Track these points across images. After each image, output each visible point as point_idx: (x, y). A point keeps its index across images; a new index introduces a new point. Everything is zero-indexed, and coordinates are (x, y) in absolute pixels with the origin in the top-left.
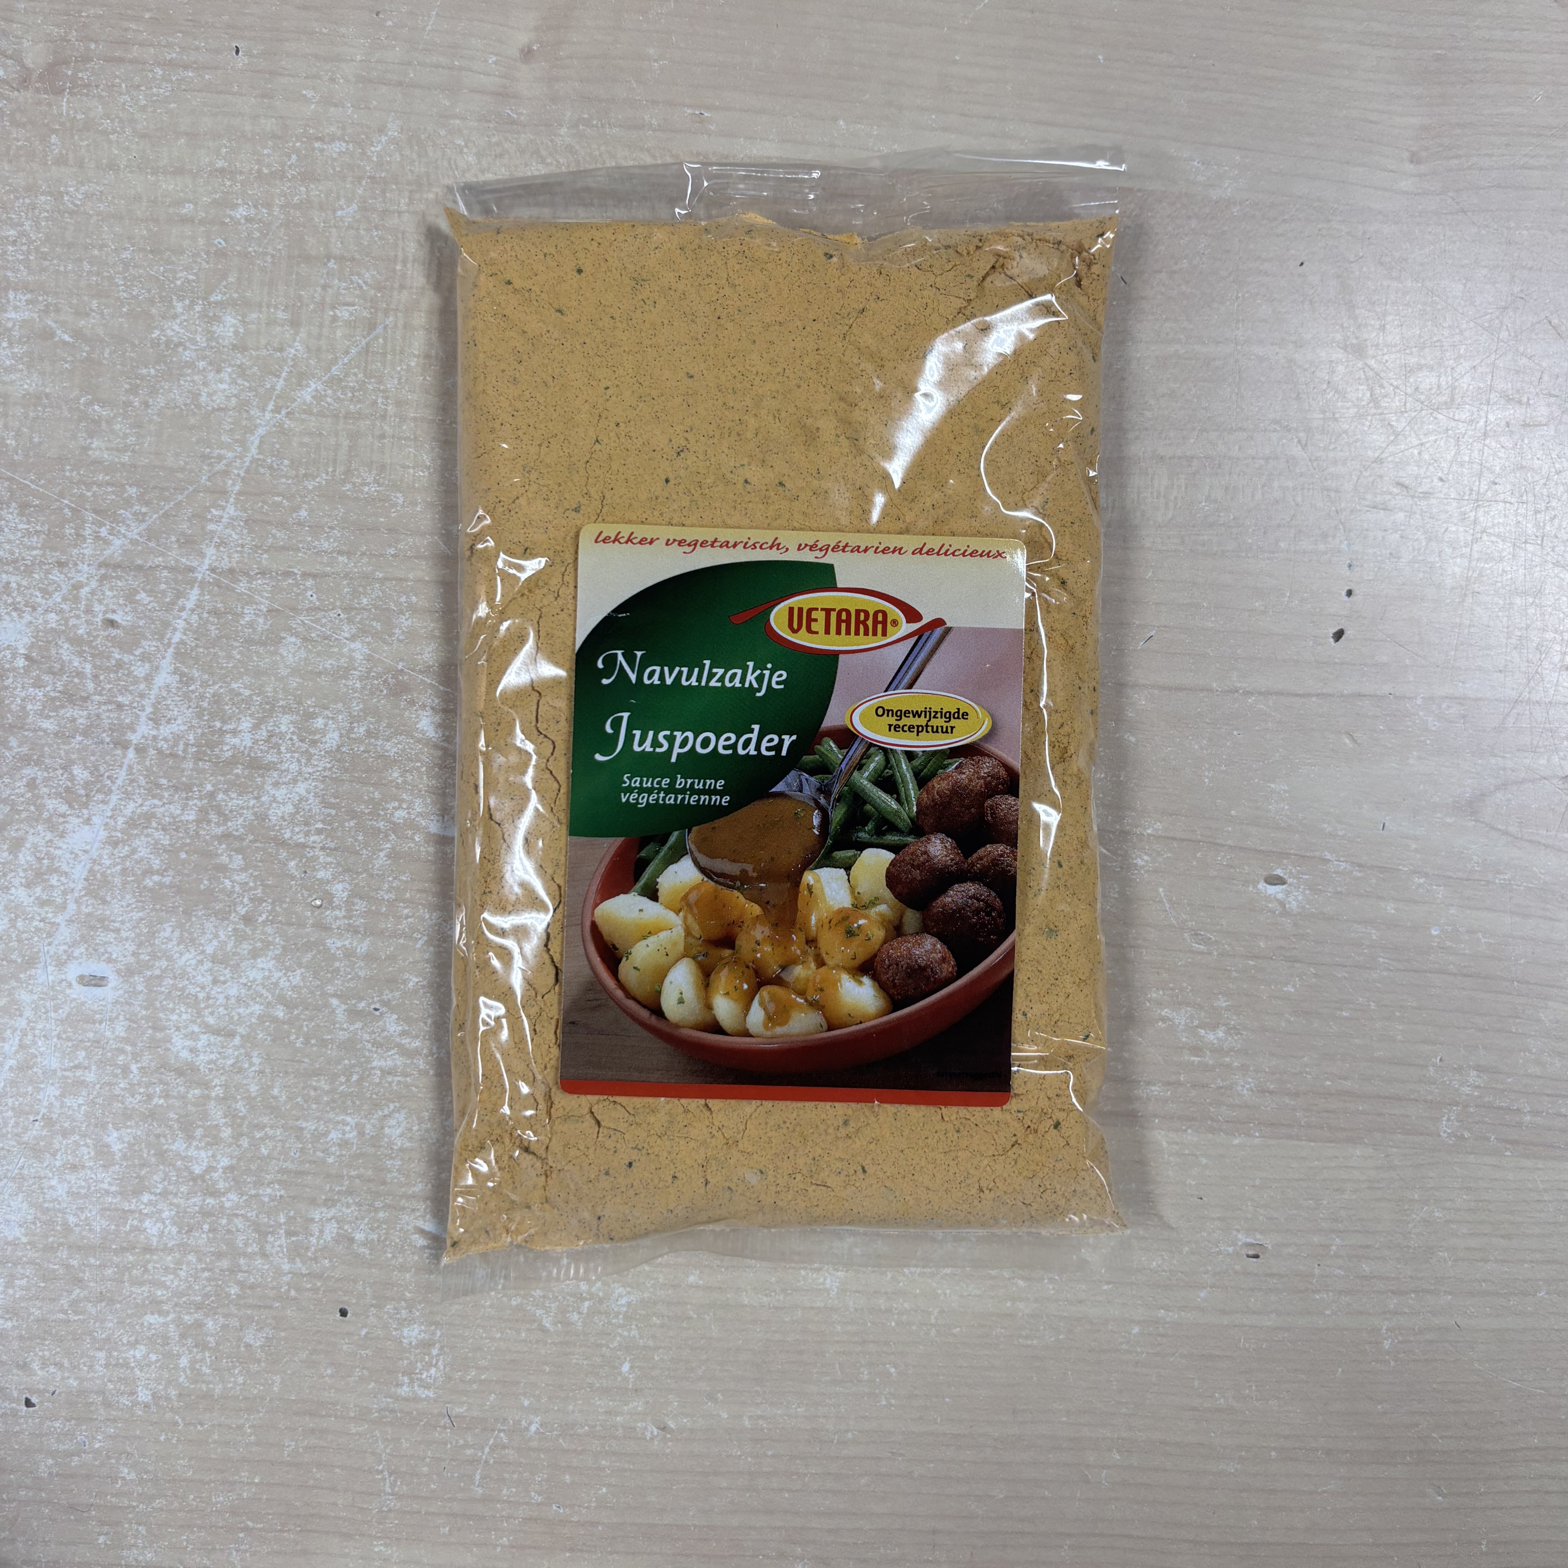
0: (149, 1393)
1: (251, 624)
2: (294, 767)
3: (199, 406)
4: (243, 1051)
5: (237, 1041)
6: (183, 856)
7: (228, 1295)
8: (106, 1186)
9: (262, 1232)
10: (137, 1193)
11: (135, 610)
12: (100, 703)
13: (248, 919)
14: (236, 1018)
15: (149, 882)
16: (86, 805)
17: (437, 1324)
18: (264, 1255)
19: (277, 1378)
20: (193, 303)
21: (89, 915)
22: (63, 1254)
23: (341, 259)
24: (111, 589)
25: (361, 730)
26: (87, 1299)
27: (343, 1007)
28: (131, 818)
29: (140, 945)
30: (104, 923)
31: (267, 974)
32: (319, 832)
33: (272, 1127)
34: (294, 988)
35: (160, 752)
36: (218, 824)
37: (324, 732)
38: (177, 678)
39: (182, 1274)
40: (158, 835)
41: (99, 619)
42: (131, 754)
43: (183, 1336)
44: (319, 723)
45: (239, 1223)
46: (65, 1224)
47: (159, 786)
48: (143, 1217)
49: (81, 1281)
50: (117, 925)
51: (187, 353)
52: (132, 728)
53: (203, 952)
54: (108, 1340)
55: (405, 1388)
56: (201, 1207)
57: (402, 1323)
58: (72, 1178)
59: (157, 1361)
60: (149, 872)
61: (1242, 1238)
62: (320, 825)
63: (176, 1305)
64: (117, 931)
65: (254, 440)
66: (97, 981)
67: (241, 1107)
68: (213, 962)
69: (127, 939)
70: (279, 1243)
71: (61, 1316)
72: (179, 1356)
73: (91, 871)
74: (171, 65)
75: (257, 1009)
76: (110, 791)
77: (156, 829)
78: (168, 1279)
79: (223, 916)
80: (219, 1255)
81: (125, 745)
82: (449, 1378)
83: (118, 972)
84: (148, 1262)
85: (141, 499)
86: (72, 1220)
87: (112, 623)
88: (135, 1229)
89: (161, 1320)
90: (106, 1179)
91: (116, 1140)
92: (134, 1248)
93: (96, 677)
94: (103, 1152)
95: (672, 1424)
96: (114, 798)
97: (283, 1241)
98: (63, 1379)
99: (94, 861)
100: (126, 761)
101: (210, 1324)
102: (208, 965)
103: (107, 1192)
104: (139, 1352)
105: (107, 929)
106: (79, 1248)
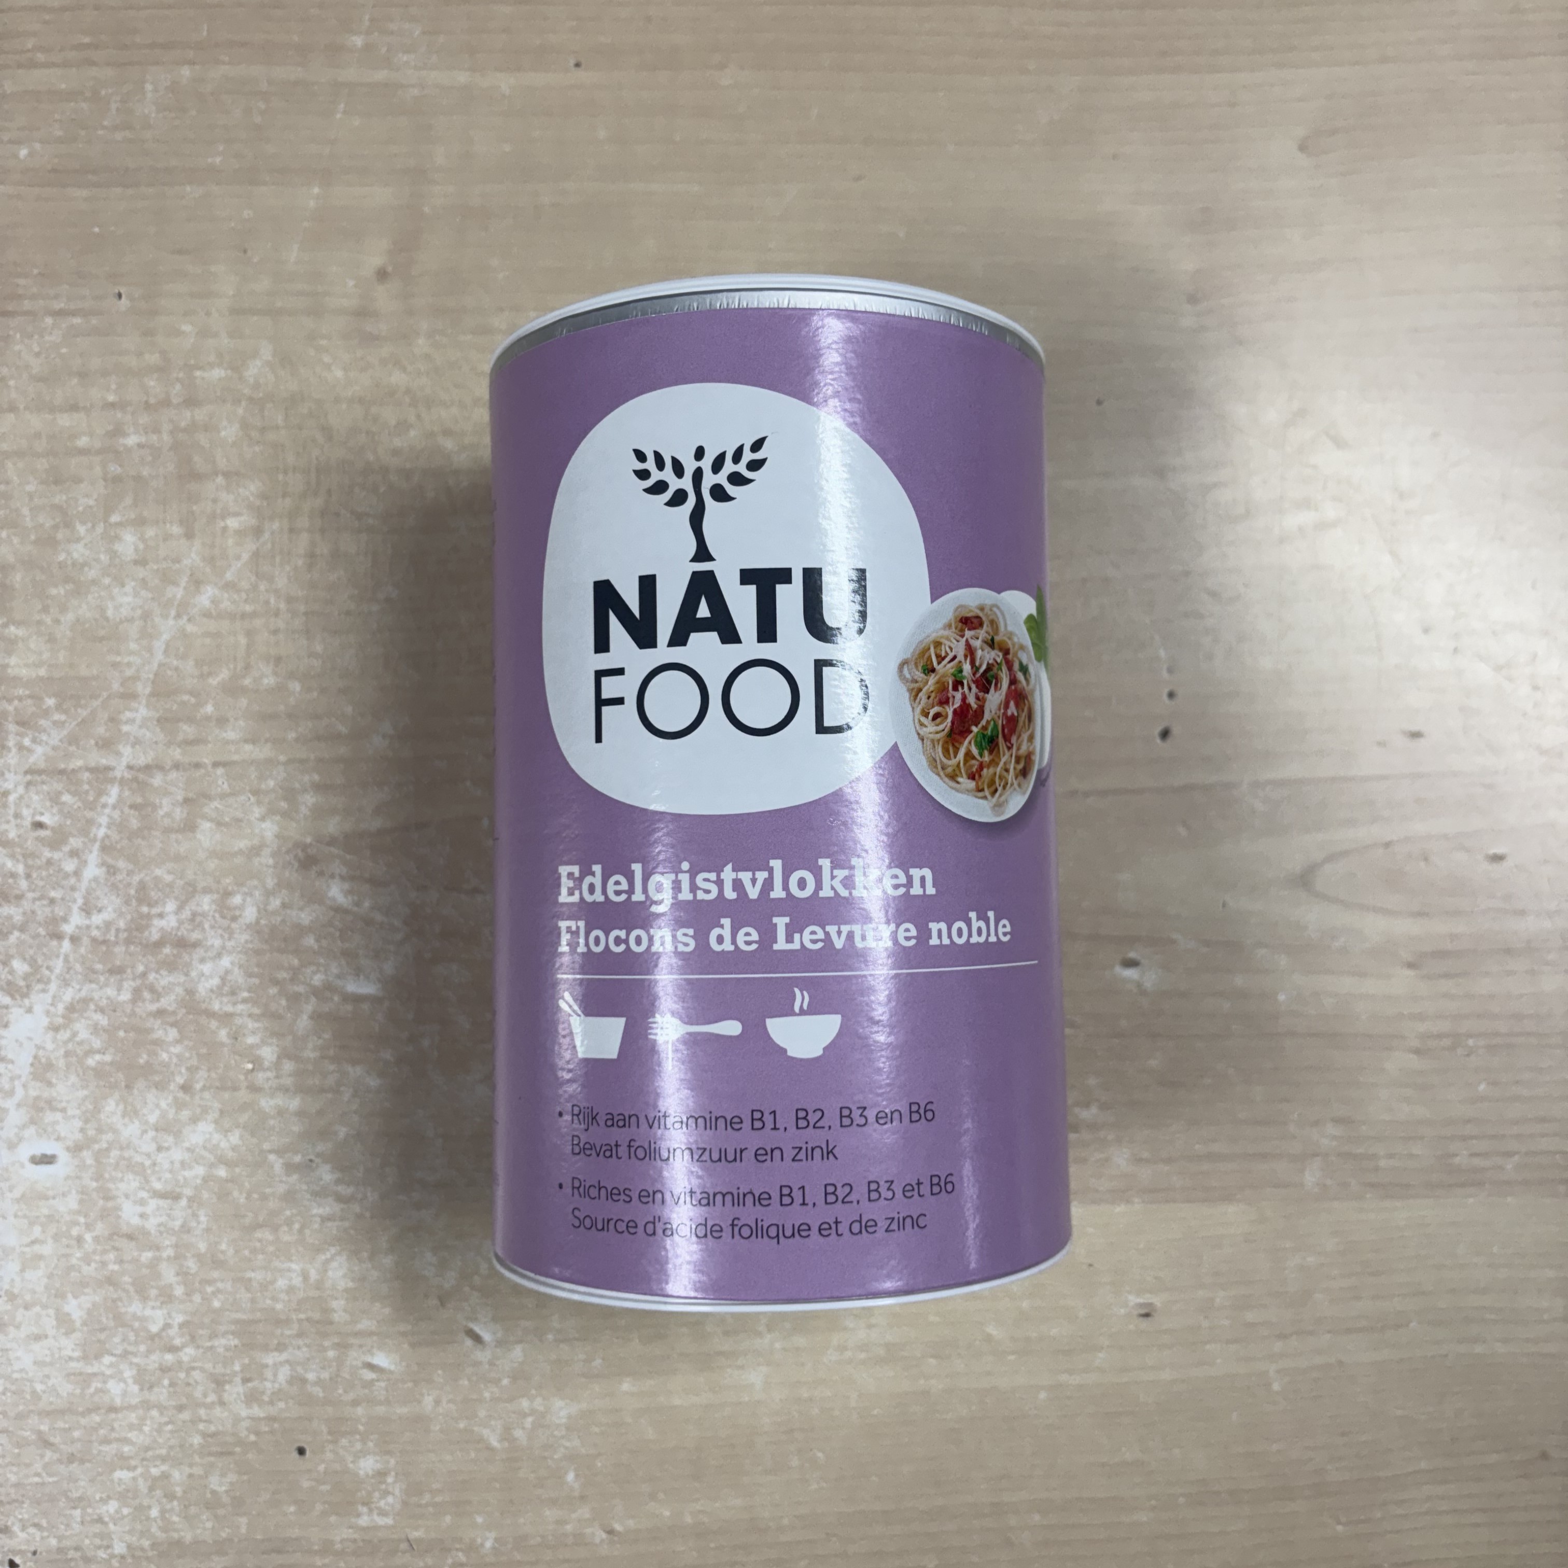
0: (124, 1545)
1: (168, 815)
2: (217, 943)
3: (107, 619)
4: (190, 1211)
5: (184, 1202)
6: (121, 1034)
7: (191, 1445)
8: (70, 1353)
9: (219, 1382)
10: (98, 1357)
11: (61, 812)
12: (34, 900)
13: (186, 1088)
14: (182, 1181)
15: (91, 1062)
16: (25, 995)
17: (389, 1453)
18: (222, 1403)
19: (243, 1520)
20: (93, 527)
21: (37, 1098)
22: (33, 1421)
23: (226, 475)
24: (37, 793)
25: (276, 903)
26: (60, 1461)
27: (281, 1161)
28: (72, 1004)
29: (87, 1121)
30: (51, 1105)
31: (208, 1136)
32: (245, 1001)
33: (222, 1281)
34: (234, 1149)
35: (94, 940)
36: (152, 1001)
37: (241, 908)
38: (104, 869)
39: (146, 1429)
40: (98, 1017)
41: (27, 822)
42: (66, 945)
43: (151, 1489)
44: (237, 900)
45: (196, 1375)
46: (34, 1393)
47: (94, 972)
48: (105, 1379)
49: (52, 1445)
50: (64, 1104)
51: (93, 571)
52: (65, 920)
53: (147, 1122)
54: (80, 1499)
55: (365, 1518)
56: (161, 1364)
57: (357, 1456)
58: (36, 1347)
59: (129, 1514)
60: (90, 1052)
61: (1133, 1300)
62: (246, 994)
63: (143, 1459)
64: (63, 1110)
65: (159, 646)
66: (47, 1160)
67: (191, 1264)
68: (157, 1130)
69: (74, 1117)
70: (235, 1391)
71: (37, 1479)
72: (149, 1507)
73: (35, 1057)
74: (60, 313)
75: (200, 1170)
76: (49, 981)
77: (96, 1011)
78: (132, 1435)
79: (160, 1086)
80: (180, 1408)
81: (59, 937)
82: (405, 1503)
83: (68, 1149)
84: (114, 1420)
85: (59, 708)
86: (39, 1387)
87: (39, 825)
88: (98, 1391)
89: (131, 1474)
90: (69, 1346)
91: (75, 1308)
92: (99, 1408)
93: (28, 876)
94: (64, 1320)
95: (618, 1527)
96: (53, 987)
97: (240, 1389)
98: (42, 1538)
99: (38, 1047)
100: (63, 951)
101: (176, 1475)
102: (151, 1134)
103: (71, 1359)
104: (112, 1506)
105: (53, 1109)
106: (48, 1414)
